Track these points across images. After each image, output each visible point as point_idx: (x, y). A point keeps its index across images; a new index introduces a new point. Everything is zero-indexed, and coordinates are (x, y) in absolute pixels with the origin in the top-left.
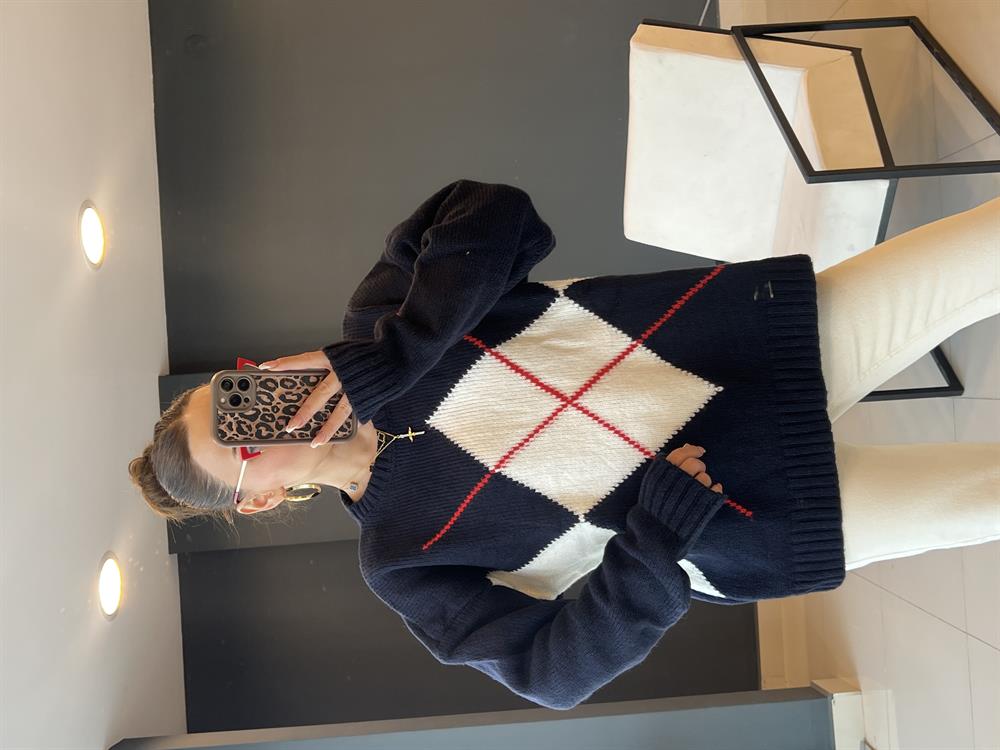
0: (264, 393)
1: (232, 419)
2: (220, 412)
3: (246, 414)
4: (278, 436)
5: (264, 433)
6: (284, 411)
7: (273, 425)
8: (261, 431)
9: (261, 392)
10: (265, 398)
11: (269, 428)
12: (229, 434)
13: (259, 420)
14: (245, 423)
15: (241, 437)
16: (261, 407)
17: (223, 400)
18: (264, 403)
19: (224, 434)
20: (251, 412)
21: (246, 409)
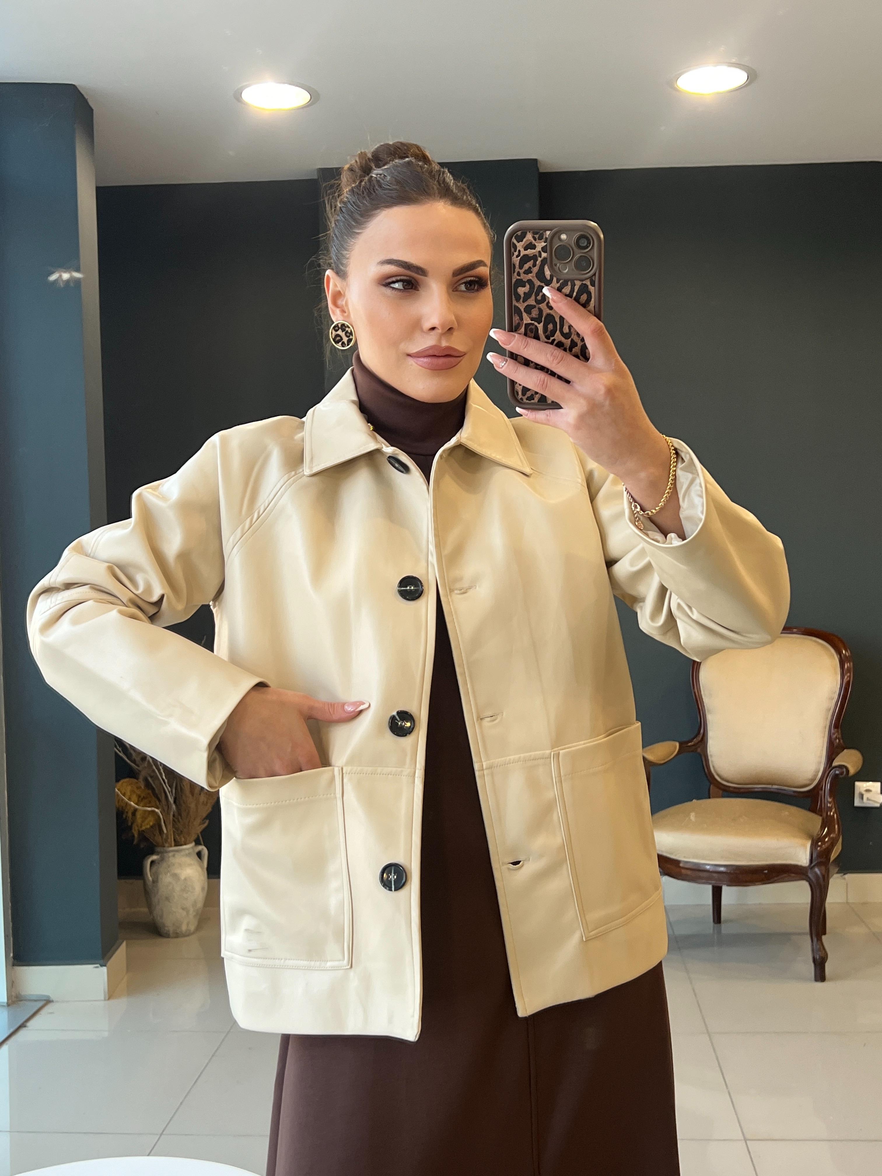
0: (572, 290)
4: (515, 306)
5: (521, 291)
6: (549, 315)
9: (573, 286)
10: (567, 289)
13: (537, 283)
15: (516, 260)
16: (555, 284)
17: (564, 237)
18: (561, 288)
19: (520, 239)
21: (551, 268)
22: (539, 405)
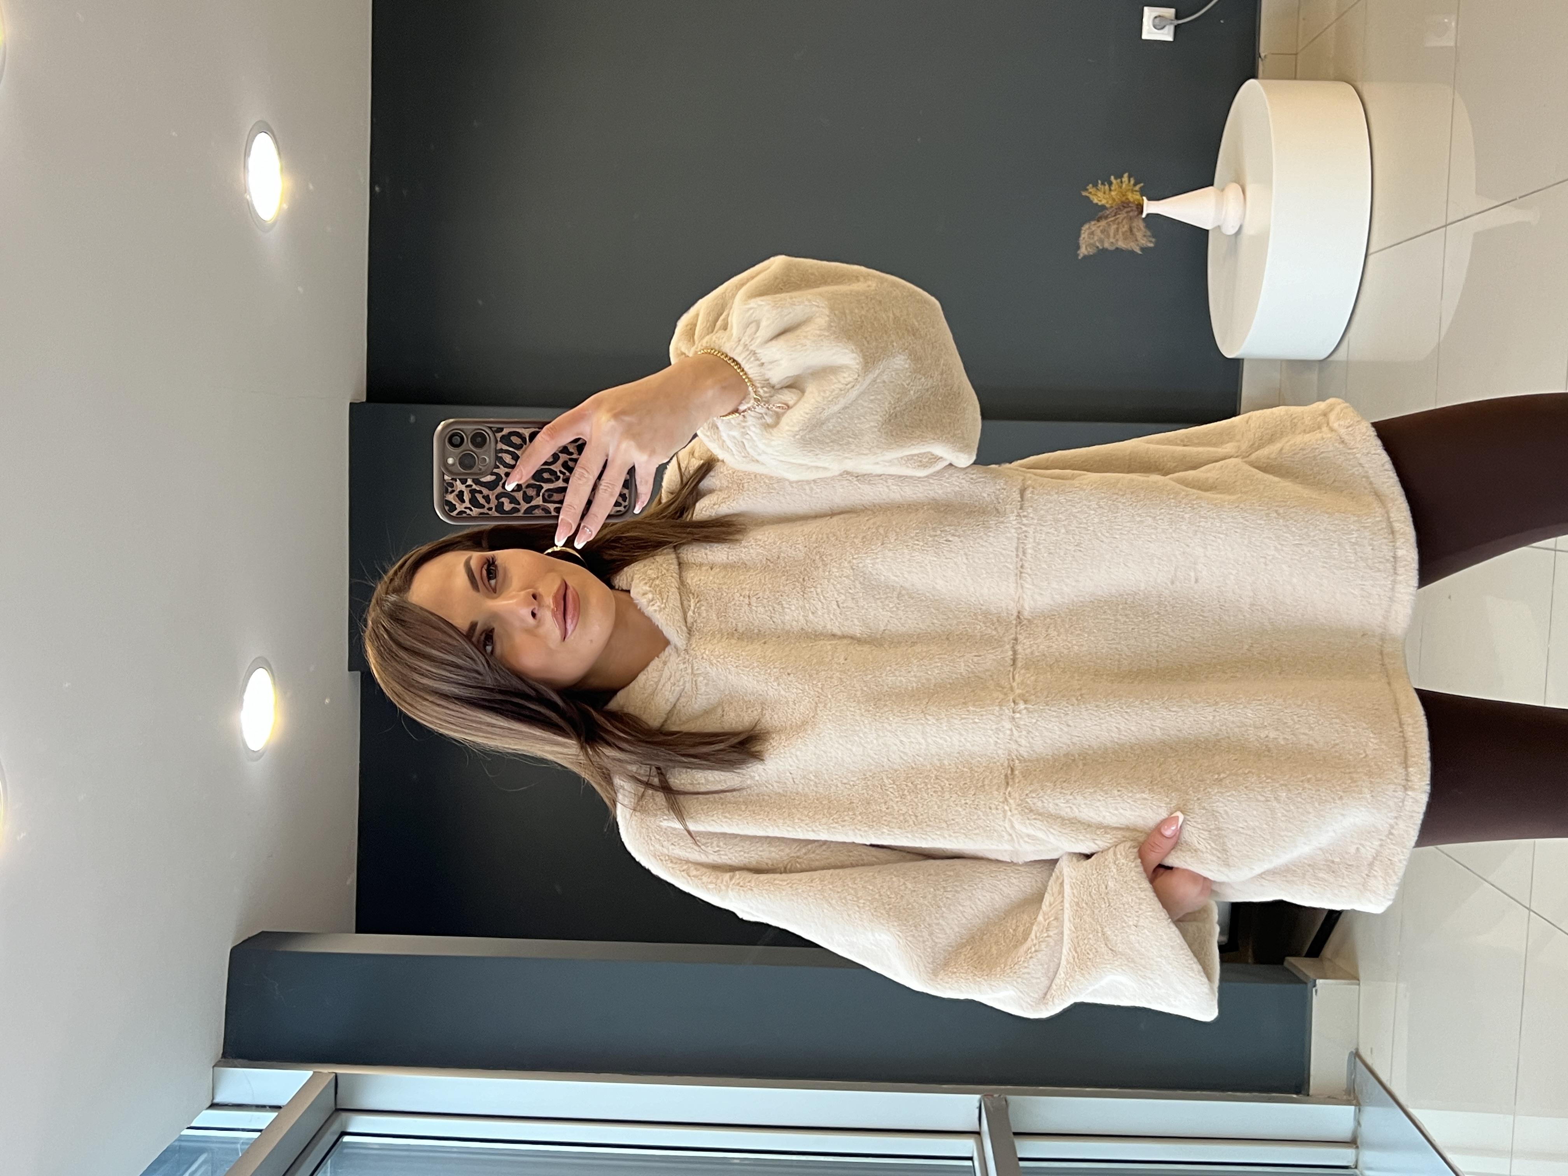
0: (507, 452)
1: (462, 487)
2: (446, 477)
3: (483, 480)
5: (507, 506)
7: (519, 496)
8: (503, 503)
9: (502, 451)
10: (508, 459)
11: (513, 500)
12: (460, 507)
13: (499, 489)
14: (480, 492)
15: (476, 511)
16: (502, 471)
17: (451, 461)
18: (506, 465)
19: (453, 507)
20: (489, 478)
21: (484, 474)
22: (631, 488)
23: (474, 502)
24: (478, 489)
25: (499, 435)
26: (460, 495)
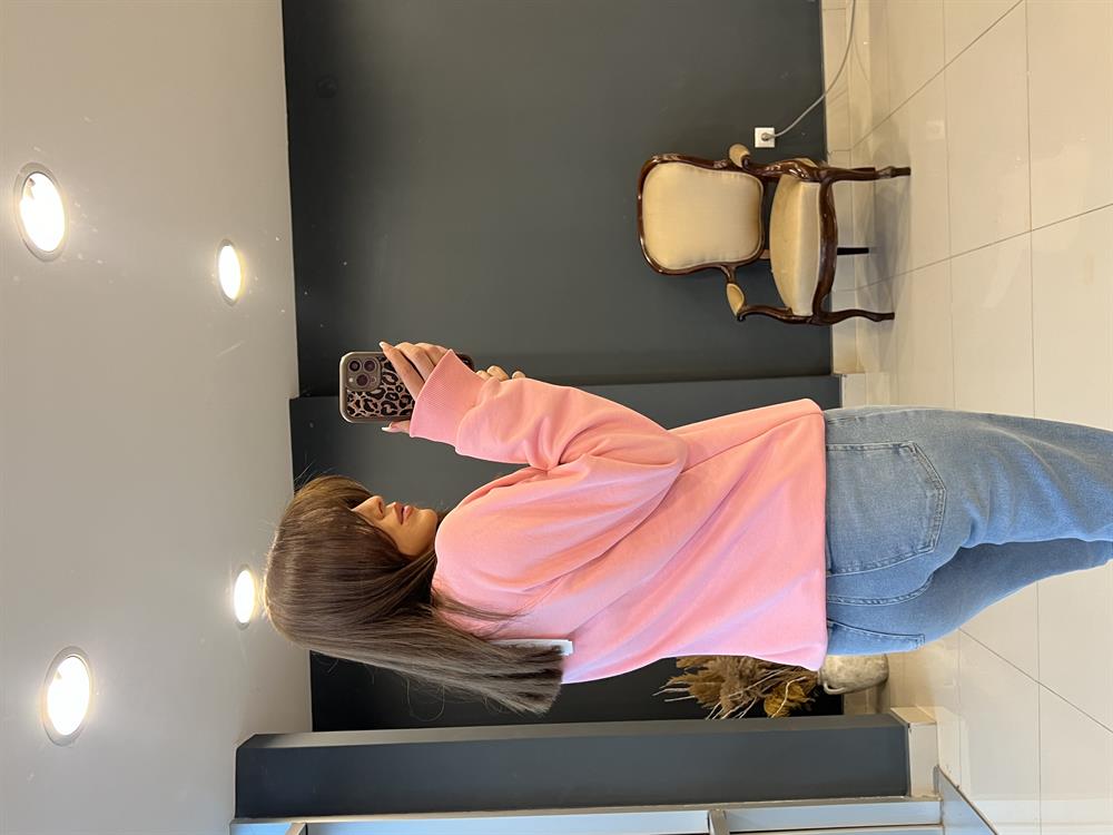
0: (389, 374)
1: (359, 397)
2: (348, 391)
3: (373, 393)
4: (402, 413)
5: (389, 410)
8: (386, 408)
9: (385, 373)
12: (357, 411)
13: (384, 399)
14: (371, 401)
15: (368, 414)
16: (385, 386)
17: (351, 380)
20: (378, 391)
21: (372, 388)
23: (367, 408)
24: (369, 398)
25: (383, 363)
26: (358, 403)
